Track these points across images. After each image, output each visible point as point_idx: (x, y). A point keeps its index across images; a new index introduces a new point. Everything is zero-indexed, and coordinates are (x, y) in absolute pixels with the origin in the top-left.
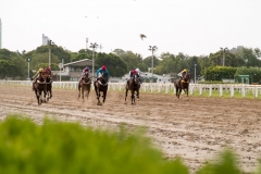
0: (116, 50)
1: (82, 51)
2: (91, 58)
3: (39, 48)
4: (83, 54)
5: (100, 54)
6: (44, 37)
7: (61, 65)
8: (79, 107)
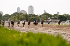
0: (64, 14)
1: (55, 14)
2: (57, 16)
3: (43, 14)
4: (55, 15)
5: (60, 15)
6: (45, 11)
7: (49, 18)
8: (54, 29)
